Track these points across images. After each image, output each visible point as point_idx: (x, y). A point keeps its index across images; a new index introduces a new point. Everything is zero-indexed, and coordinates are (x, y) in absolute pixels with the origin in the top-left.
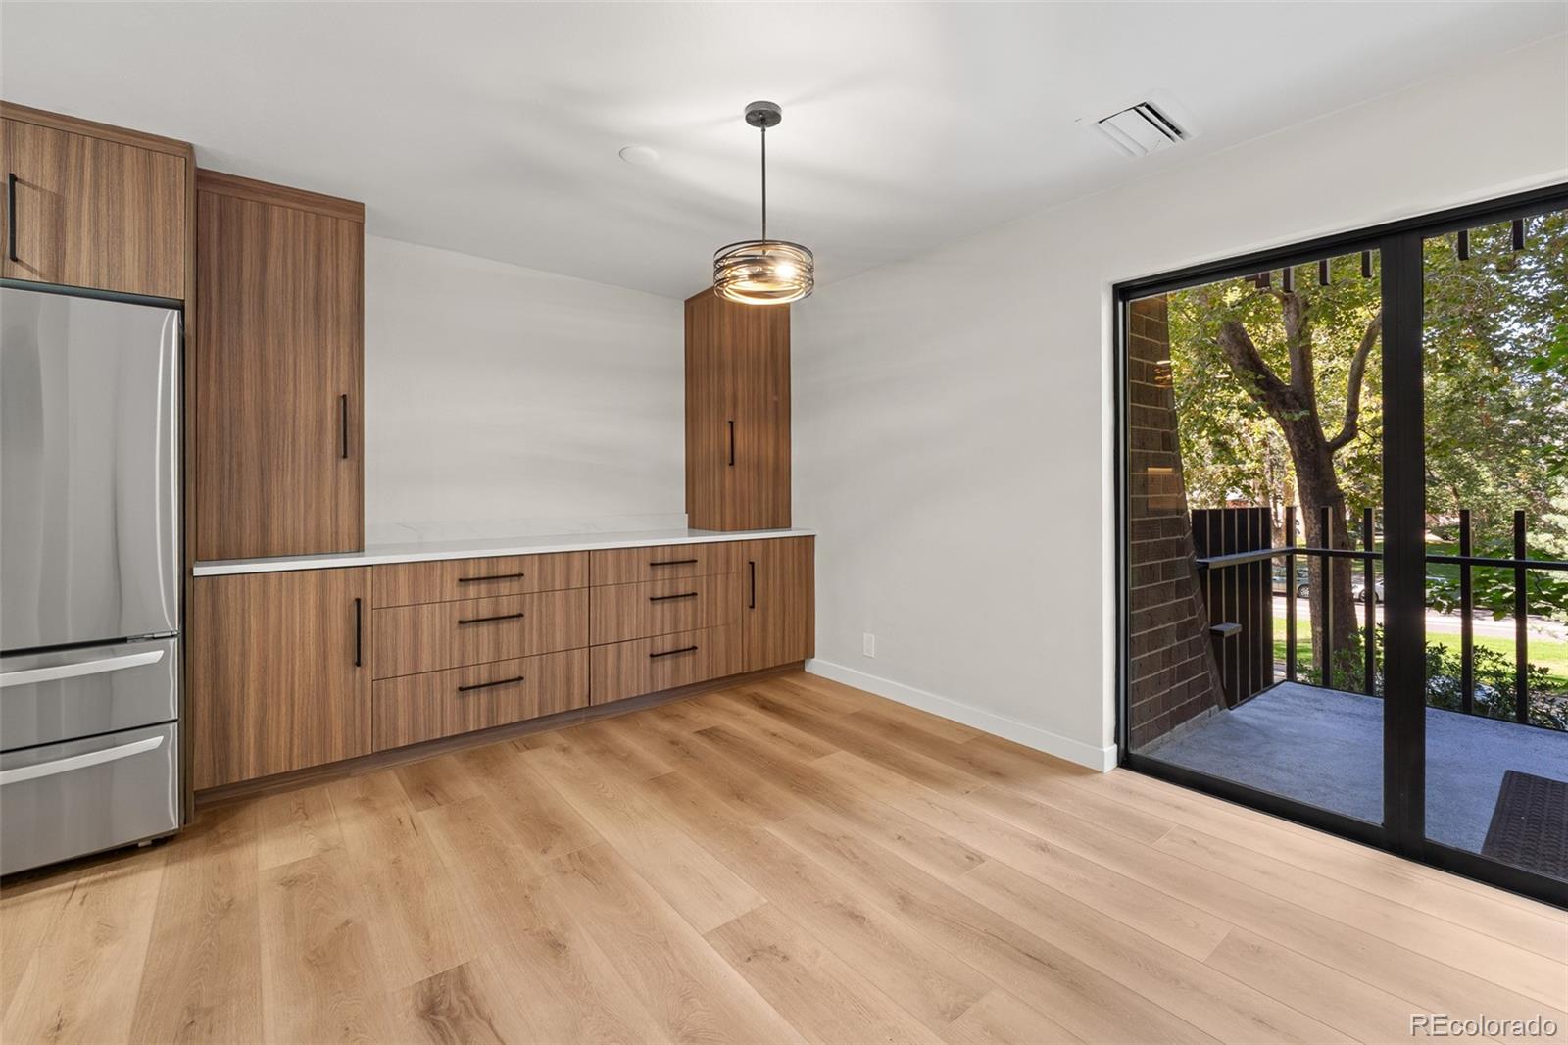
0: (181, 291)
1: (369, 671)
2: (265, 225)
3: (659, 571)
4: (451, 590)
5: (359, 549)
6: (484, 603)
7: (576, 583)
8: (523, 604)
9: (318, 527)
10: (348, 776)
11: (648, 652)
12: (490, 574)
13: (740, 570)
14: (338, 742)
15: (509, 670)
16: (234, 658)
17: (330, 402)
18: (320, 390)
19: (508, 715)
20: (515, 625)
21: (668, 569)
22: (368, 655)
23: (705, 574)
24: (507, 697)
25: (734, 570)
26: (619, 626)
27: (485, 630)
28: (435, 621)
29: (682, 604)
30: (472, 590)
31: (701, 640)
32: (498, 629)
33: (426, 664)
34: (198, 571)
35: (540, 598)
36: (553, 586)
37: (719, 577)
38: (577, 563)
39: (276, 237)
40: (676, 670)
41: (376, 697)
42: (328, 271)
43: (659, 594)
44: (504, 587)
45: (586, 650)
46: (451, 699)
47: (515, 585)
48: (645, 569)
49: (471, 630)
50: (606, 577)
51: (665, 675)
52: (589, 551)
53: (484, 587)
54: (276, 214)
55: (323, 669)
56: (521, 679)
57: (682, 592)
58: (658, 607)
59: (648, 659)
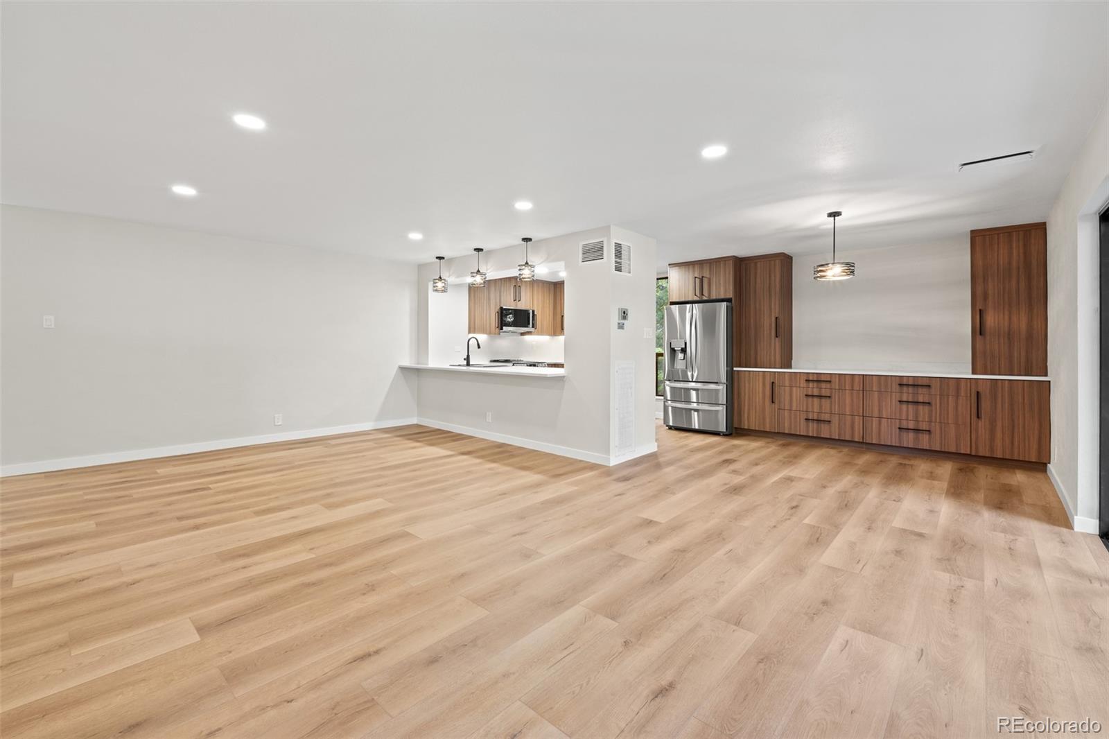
0: (730, 295)
1: (777, 406)
2: (756, 268)
3: (905, 389)
4: (803, 384)
5: (790, 367)
6: (815, 390)
7: (856, 387)
8: (831, 393)
9: (770, 360)
10: (772, 438)
11: (898, 426)
12: (818, 379)
13: (969, 395)
14: (768, 426)
15: (826, 417)
16: (743, 394)
17: (773, 319)
18: (770, 315)
19: (825, 434)
20: (828, 401)
21: (911, 389)
22: (776, 401)
23: (938, 393)
24: (825, 428)
25: (963, 393)
26: (880, 411)
27: (816, 400)
28: (798, 393)
29: (921, 407)
30: (811, 385)
31: (936, 428)
32: (821, 402)
33: (794, 408)
34: (735, 369)
35: (839, 392)
36: (845, 386)
37: (950, 397)
38: (857, 379)
39: (759, 271)
40: (916, 439)
41: (779, 415)
42: (773, 278)
43: (905, 399)
44: (823, 385)
45: (861, 418)
46: (803, 422)
47: (828, 385)
48: (896, 387)
49: (810, 399)
50: (872, 387)
51: (909, 440)
52: (863, 375)
53: (815, 384)
54: (759, 265)
55: (764, 402)
56: (830, 421)
57: (921, 400)
58: (904, 406)
59: (898, 430)
